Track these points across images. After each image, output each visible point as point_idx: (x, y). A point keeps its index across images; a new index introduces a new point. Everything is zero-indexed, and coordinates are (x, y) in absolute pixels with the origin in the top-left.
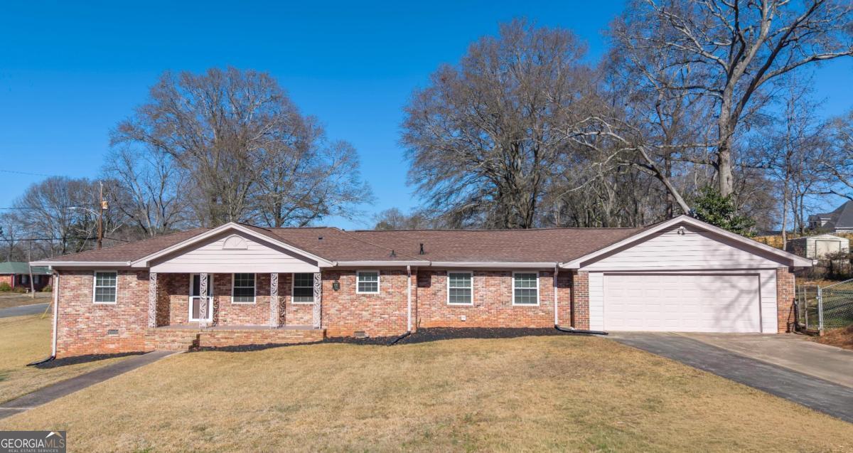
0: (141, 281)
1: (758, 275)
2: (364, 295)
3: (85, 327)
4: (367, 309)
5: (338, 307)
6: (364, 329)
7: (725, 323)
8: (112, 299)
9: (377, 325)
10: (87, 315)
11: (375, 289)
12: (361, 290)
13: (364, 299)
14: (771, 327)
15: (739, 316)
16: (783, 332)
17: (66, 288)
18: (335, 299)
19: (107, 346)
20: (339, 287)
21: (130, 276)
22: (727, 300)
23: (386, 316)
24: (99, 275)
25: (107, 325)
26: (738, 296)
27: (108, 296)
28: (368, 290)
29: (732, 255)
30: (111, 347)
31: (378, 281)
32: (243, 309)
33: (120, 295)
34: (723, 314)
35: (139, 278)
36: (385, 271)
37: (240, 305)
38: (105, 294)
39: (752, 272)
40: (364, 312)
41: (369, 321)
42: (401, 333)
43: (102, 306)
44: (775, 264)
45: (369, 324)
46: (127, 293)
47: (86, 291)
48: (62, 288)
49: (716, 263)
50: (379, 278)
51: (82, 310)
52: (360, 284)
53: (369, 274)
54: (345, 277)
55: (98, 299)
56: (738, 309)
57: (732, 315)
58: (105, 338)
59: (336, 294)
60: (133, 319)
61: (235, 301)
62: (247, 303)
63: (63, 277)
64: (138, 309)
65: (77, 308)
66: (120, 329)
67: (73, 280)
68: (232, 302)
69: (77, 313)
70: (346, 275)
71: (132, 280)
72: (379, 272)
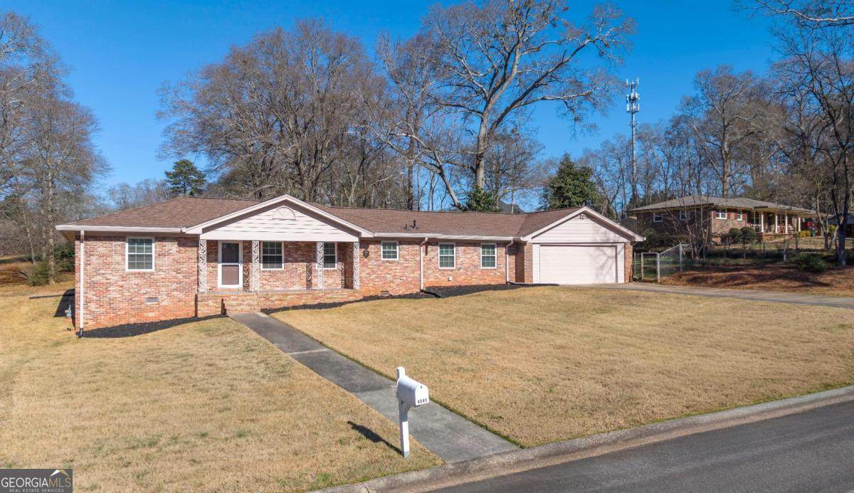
0: (181, 248)
1: (616, 247)
2: (388, 262)
3: (120, 296)
4: (390, 272)
5: (368, 271)
6: (388, 289)
7: (601, 277)
8: (149, 266)
9: (398, 285)
10: (120, 283)
11: (395, 257)
12: (384, 257)
13: (388, 264)
14: (621, 280)
15: (607, 273)
16: (627, 281)
17: (93, 255)
18: (364, 265)
19: (145, 314)
20: (368, 255)
21: (170, 244)
22: (601, 263)
23: (404, 278)
24: (132, 242)
25: (144, 293)
26: (607, 260)
27: (142, 264)
28: (389, 257)
29: (606, 233)
30: (150, 315)
31: (398, 250)
32: (272, 274)
33: (157, 262)
34: (600, 272)
35: (180, 245)
36: (403, 241)
37: (270, 272)
38: (139, 261)
39: (613, 245)
40: (388, 276)
41: (392, 282)
42: (416, 290)
43: (139, 273)
44: (625, 240)
45: (392, 285)
46: (166, 261)
47: (119, 258)
48: (88, 254)
49: (599, 239)
50: (398, 247)
51: (113, 279)
52: (384, 252)
53: (391, 243)
54: (372, 246)
55: (131, 266)
56: (606, 268)
57: (604, 272)
58: (143, 306)
59: (366, 260)
60: (175, 286)
61: (264, 267)
62: (275, 269)
63: (88, 243)
64: (180, 276)
65: (109, 277)
66: (160, 297)
67: (101, 247)
68: (262, 269)
69: (107, 281)
70: (374, 244)
71: (173, 247)
72: (398, 243)
